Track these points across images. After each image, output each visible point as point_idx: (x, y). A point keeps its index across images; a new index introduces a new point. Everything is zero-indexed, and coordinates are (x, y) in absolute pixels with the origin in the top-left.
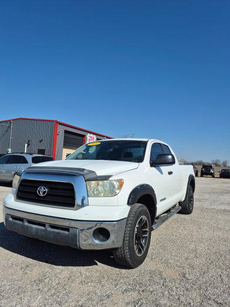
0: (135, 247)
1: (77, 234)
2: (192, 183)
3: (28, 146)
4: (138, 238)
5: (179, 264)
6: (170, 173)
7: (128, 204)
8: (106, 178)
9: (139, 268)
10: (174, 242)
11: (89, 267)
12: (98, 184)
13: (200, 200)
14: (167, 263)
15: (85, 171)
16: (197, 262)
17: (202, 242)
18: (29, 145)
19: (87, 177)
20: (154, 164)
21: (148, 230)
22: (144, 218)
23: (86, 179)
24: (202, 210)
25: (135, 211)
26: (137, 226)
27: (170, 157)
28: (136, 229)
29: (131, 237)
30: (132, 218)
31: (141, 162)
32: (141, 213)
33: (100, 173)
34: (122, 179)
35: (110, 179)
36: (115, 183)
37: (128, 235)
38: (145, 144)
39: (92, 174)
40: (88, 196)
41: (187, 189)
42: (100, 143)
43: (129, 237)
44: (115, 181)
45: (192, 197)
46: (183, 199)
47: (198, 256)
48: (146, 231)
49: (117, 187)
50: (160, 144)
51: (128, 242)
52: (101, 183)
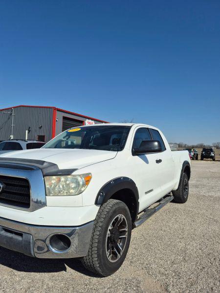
0: (108, 253)
1: (31, 241)
2: (186, 170)
3: (28, 133)
4: (112, 242)
5: (162, 270)
6: (159, 161)
7: (96, 203)
8: (68, 172)
9: (113, 276)
10: (161, 239)
11: (56, 273)
12: (60, 181)
13: (196, 186)
14: (148, 269)
15: (45, 164)
16: (184, 268)
17: (194, 239)
18: (29, 131)
19: (46, 171)
20: (136, 152)
21: (127, 230)
22: (121, 216)
23: (44, 174)
24: (199, 198)
25: (107, 210)
26: (110, 228)
27: (156, 143)
28: (109, 232)
29: (101, 242)
30: (103, 219)
31: (121, 150)
32: (115, 212)
33: (62, 166)
34: (90, 173)
35: (74, 173)
36: (79, 179)
37: (97, 241)
38: (128, 129)
39: (53, 167)
40: (46, 195)
41: (181, 177)
42: (80, 129)
43: (98, 242)
44: (80, 175)
45: (187, 185)
46: (176, 188)
47: (187, 258)
48: (125, 231)
49: (81, 183)
50: (148, 128)
51: (96, 249)
52: (63, 179)
